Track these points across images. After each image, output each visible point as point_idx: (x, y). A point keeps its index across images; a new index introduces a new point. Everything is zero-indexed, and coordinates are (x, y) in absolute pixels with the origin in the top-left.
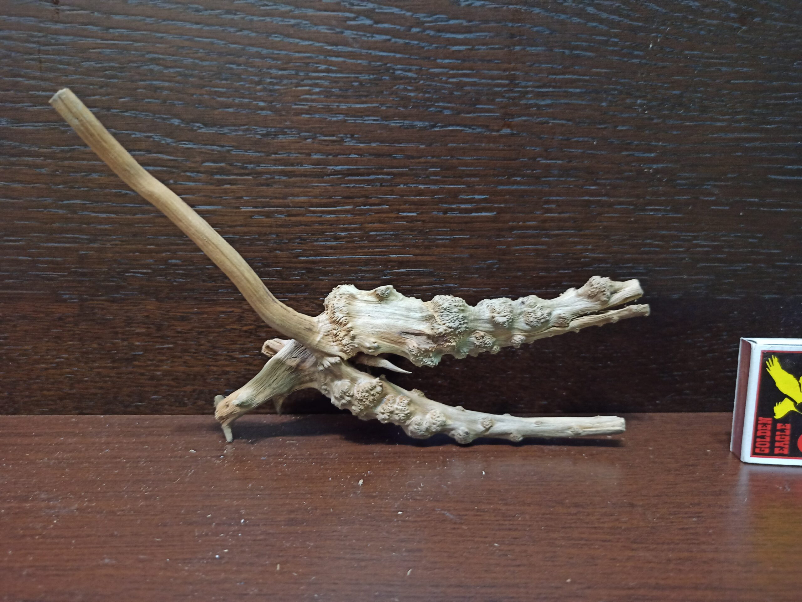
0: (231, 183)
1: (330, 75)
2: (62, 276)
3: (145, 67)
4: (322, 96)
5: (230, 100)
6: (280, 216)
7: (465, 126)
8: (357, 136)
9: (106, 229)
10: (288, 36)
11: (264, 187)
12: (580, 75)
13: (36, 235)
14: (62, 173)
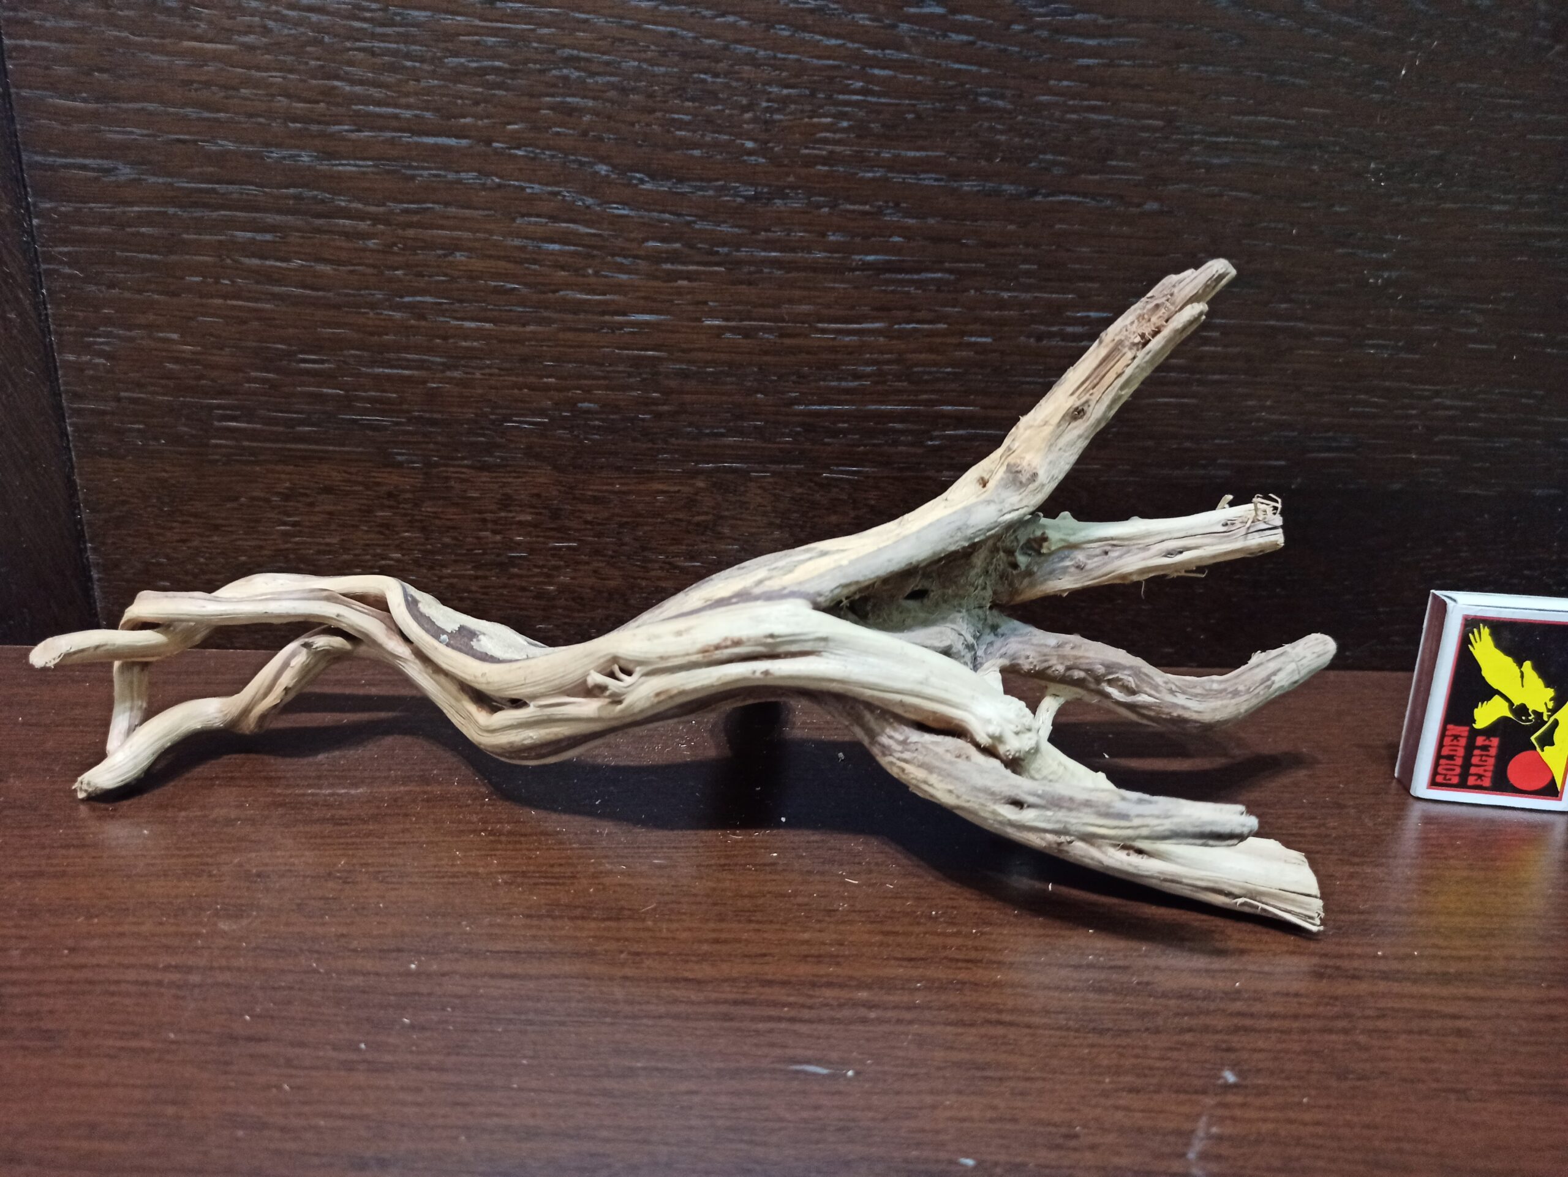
0: (689, 276)
1: (869, 99)
2: (397, 424)
3: (554, 72)
4: (852, 136)
5: (698, 135)
6: (766, 336)
7: (1085, 195)
8: (904, 205)
9: (473, 349)
10: (805, 28)
11: (744, 287)
12: (1281, 117)
13: (353, 352)
14: (403, 249)
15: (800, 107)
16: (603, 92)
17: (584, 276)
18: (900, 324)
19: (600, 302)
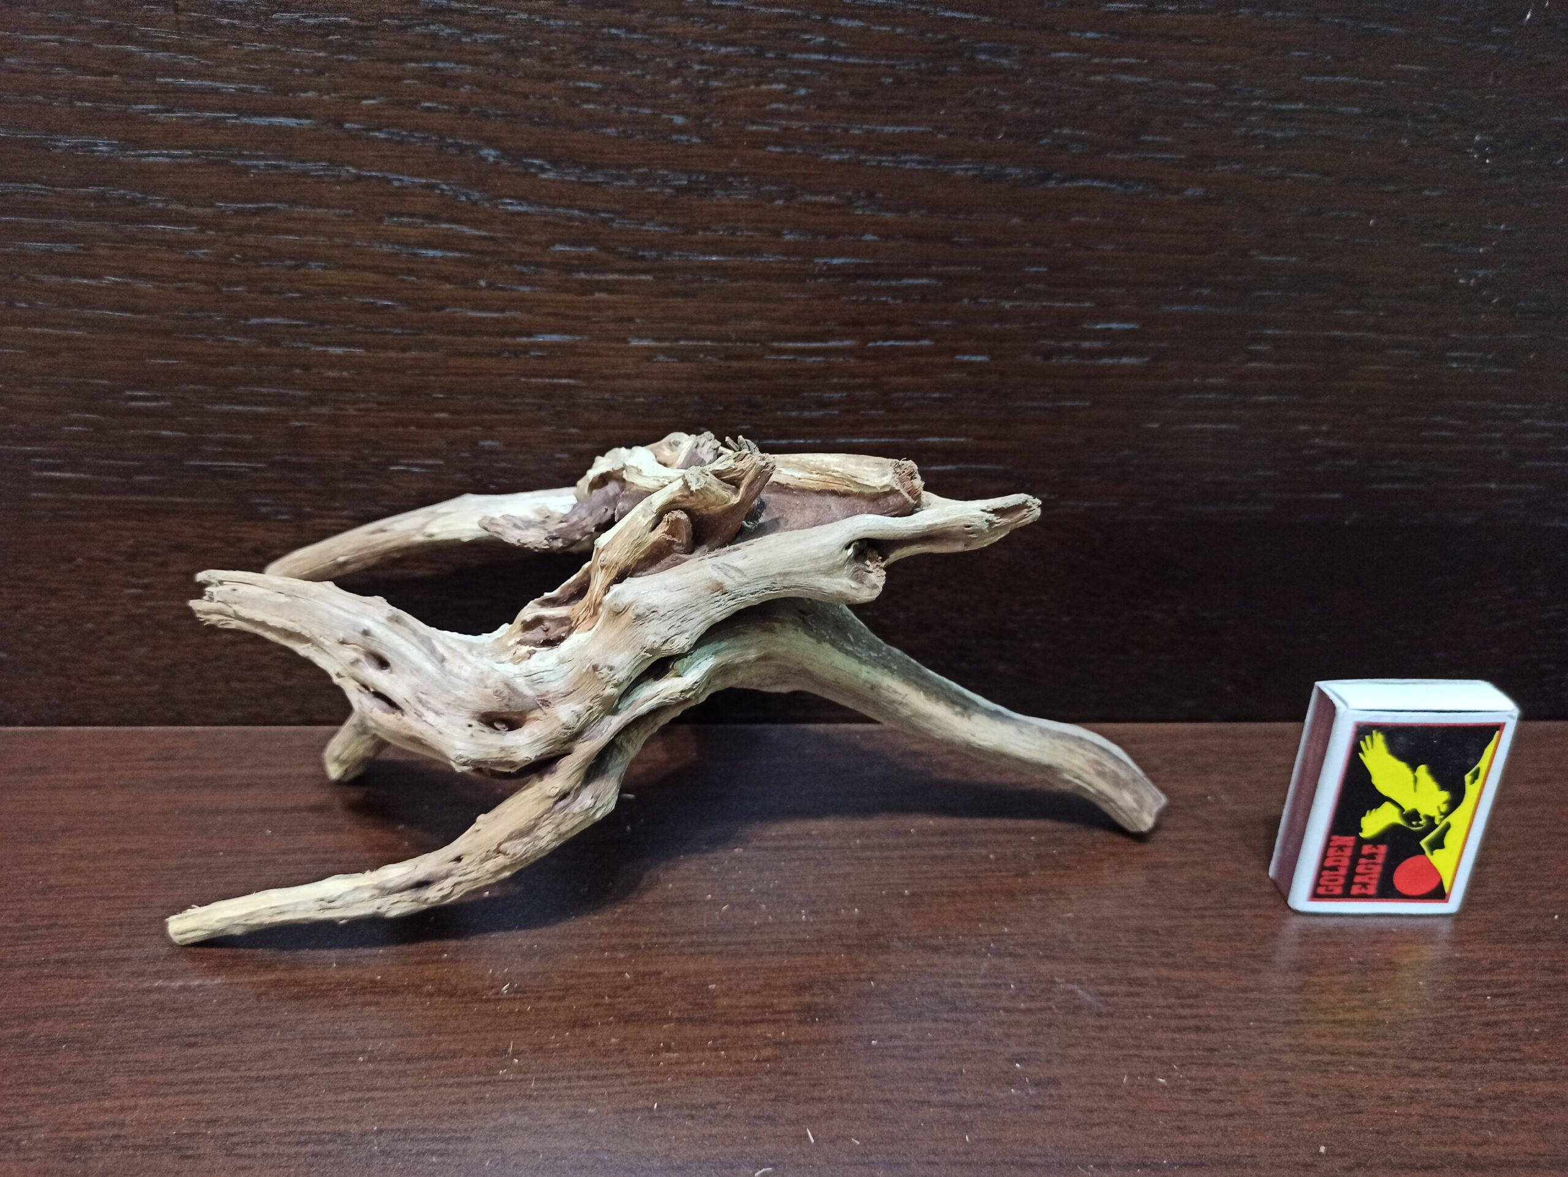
0: (608, 287)
1: (834, 58)
2: (256, 470)
4: (812, 107)
5: (611, 109)
6: (709, 358)
7: (1111, 180)
8: (880, 195)
9: (342, 380)
11: (679, 300)
12: (1365, 77)
13: (192, 387)
14: (242, 260)
15: (743, 71)
16: (487, 54)
17: (475, 289)
18: (875, 340)
19: (497, 320)
